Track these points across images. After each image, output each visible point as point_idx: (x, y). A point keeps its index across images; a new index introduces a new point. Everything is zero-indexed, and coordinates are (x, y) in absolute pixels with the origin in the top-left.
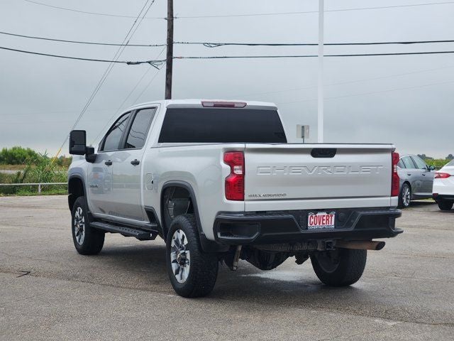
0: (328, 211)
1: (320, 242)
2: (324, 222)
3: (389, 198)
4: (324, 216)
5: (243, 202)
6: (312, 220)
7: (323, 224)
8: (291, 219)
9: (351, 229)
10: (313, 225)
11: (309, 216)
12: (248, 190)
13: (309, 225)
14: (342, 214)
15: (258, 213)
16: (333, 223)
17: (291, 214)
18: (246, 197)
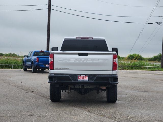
0: (86, 75)
1: (81, 85)
2: (84, 78)
3: (112, 71)
4: (84, 76)
5: (53, 70)
6: (79, 78)
7: (84, 79)
8: (68, 77)
9: (93, 81)
10: (80, 79)
11: (78, 76)
12: (55, 66)
13: (78, 79)
14: (91, 76)
15: (60, 74)
16: (88, 79)
17: (68, 75)
18: (54, 69)
